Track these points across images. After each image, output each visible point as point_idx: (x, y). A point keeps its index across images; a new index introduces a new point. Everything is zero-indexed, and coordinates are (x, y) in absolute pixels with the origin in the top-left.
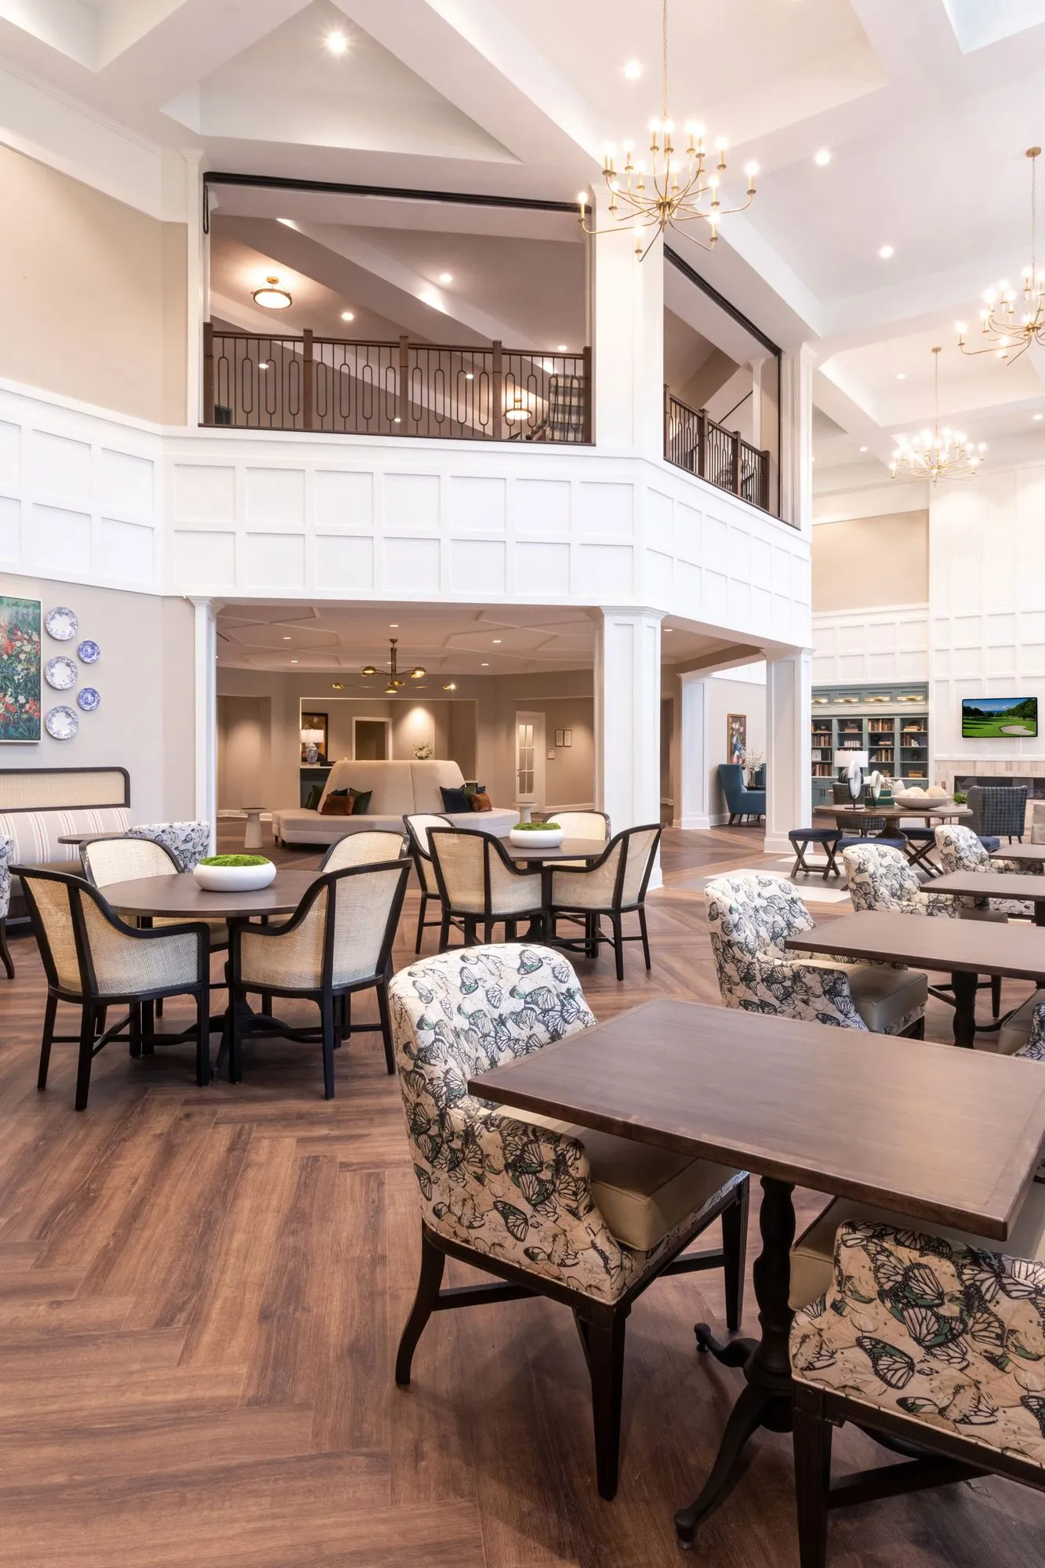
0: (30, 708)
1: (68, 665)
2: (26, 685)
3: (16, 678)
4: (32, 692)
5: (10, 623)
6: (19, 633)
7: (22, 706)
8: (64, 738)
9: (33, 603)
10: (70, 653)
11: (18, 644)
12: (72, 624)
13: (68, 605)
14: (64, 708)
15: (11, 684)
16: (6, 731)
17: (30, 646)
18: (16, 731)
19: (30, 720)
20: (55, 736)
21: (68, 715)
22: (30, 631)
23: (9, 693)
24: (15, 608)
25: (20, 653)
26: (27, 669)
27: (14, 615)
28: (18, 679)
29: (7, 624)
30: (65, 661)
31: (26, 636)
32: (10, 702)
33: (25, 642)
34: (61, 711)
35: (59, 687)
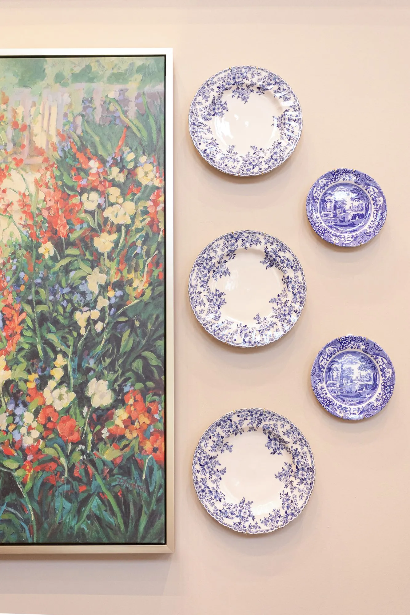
0: (130, 422)
1: (270, 260)
3: (81, 318)
4: (138, 365)
5: (63, 137)
6: (94, 165)
7: (102, 416)
9: (139, 62)
10: (278, 216)
11: (91, 201)
12: (281, 121)
13: (264, 60)
14: (258, 415)
15: (64, 339)
16: (45, 513)
17: (130, 207)
19: (128, 466)
20: (228, 522)
21: (276, 442)
22: (130, 157)
23: (58, 373)
24: (80, 89)
25: (95, 232)
26: (119, 285)
27: (79, 108)
28: (90, 322)
29: (55, 139)
30: (260, 247)
31: (115, 173)
32: (59, 406)
33: (114, 193)
34: (252, 429)
35: (239, 340)
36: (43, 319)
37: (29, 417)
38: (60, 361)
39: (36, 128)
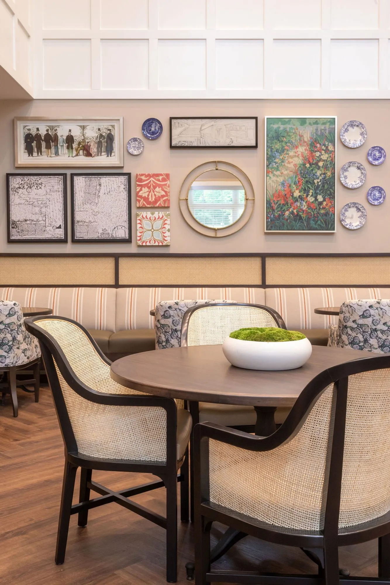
0: (327, 205)
1: (358, 168)
2: (323, 186)
3: (316, 181)
4: (328, 192)
5: (311, 138)
6: (318, 145)
7: (321, 203)
8: (355, 228)
9: (329, 120)
10: (360, 158)
11: (318, 154)
12: (362, 134)
13: (358, 119)
14: (355, 204)
15: (312, 186)
16: (308, 224)
17: (327, 155)
18: (316, 224)
19: (326, 214)
20: (347, 227)
21: (358, 210)
22: (327, 143)
23: (311, 194)
24: (315, 126)
25: (319, 161)
26: (324, 174)
27: (315, 131)
28: (318, 182)
29: (309, 139)
30: (356, 165)
31: (323, 147)
32: (311, 201)
33: (323, 152)
34: (353, 207)
35: (351, 187)
36: (307, 182)
37: (304, 203)
38: (311, 191)
39: (305, 136)
